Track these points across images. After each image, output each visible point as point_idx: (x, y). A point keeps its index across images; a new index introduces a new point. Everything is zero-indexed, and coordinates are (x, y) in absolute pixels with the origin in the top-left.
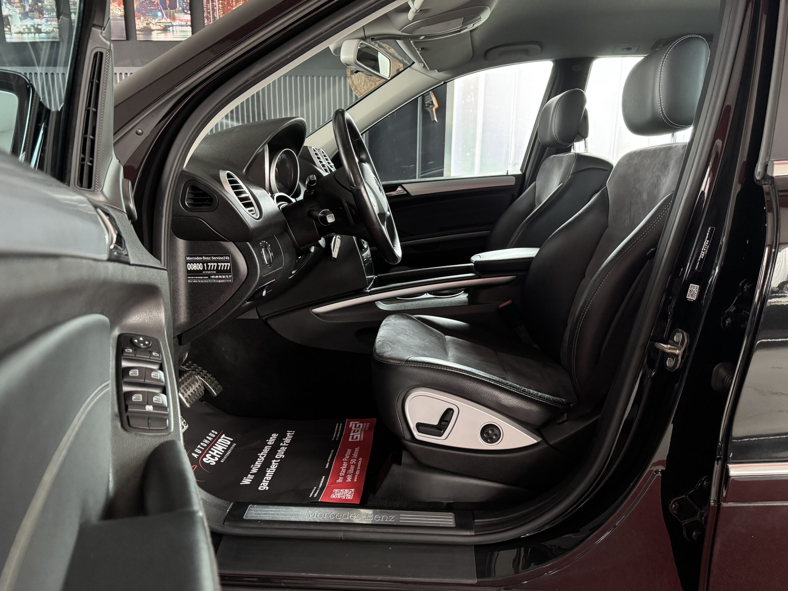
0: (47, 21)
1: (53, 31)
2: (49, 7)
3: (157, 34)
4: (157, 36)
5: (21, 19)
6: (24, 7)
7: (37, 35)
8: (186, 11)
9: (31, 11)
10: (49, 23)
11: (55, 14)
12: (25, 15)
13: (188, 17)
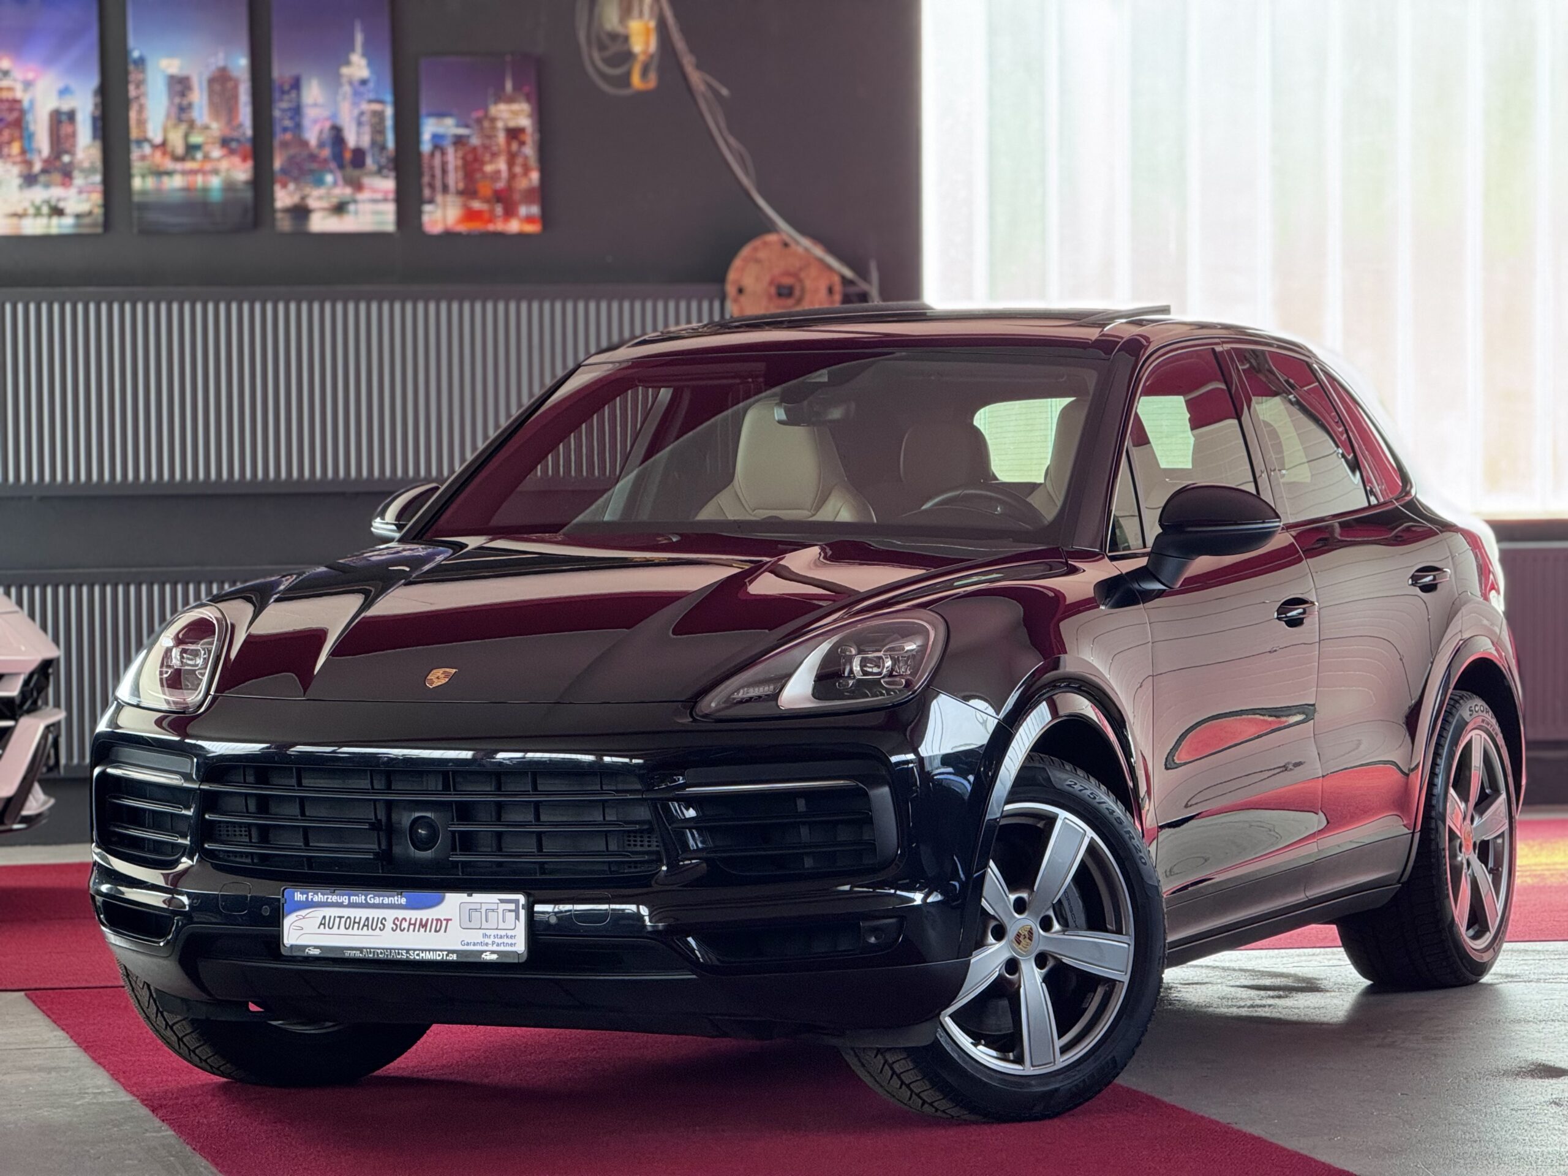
0: (80, 192)
1: (90, 213)
2: (86, 165)
3: (324, 218)
4: (321, 223)
5: (21, 187)
6: (29, 164)
7: (55, 220)
8: (385, 172)
9: (44, 171)
10: (84, 196)
11: (98, 178)
12: (30, 180)
13: (388, 184)
